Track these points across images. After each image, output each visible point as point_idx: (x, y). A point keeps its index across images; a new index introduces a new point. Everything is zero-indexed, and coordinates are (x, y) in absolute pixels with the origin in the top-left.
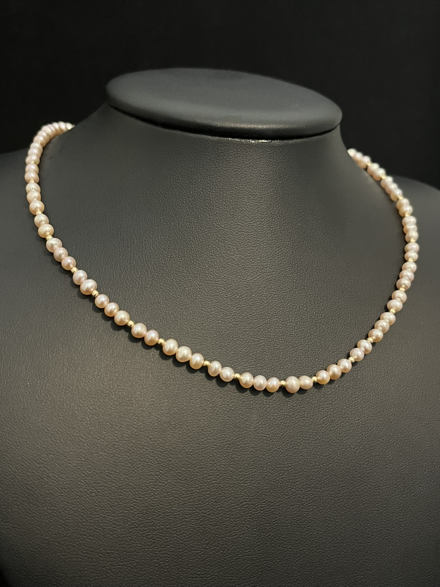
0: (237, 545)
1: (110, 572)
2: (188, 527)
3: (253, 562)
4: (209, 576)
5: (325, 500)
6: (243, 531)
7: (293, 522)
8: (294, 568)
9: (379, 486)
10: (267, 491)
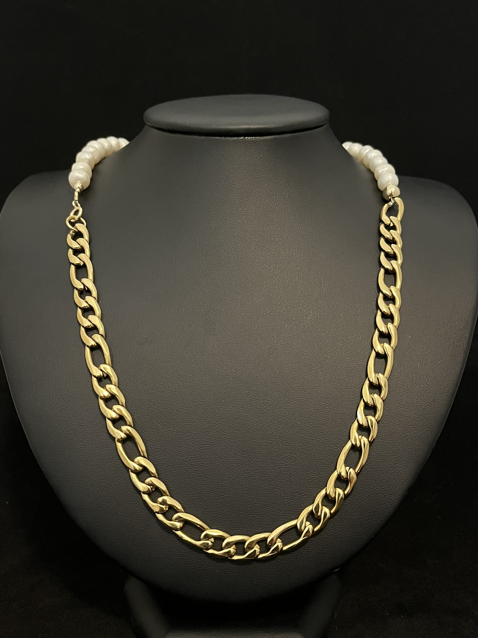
0: (186, 430)
1: (92, 434)
2: (151, 411)
3: (198, 443)
4: (163, 448)
5: (262, 406)
6: (193, 420)
7: (233, 419)
8: (231, 453)
9: (310, 402)
10: (215, 393)
